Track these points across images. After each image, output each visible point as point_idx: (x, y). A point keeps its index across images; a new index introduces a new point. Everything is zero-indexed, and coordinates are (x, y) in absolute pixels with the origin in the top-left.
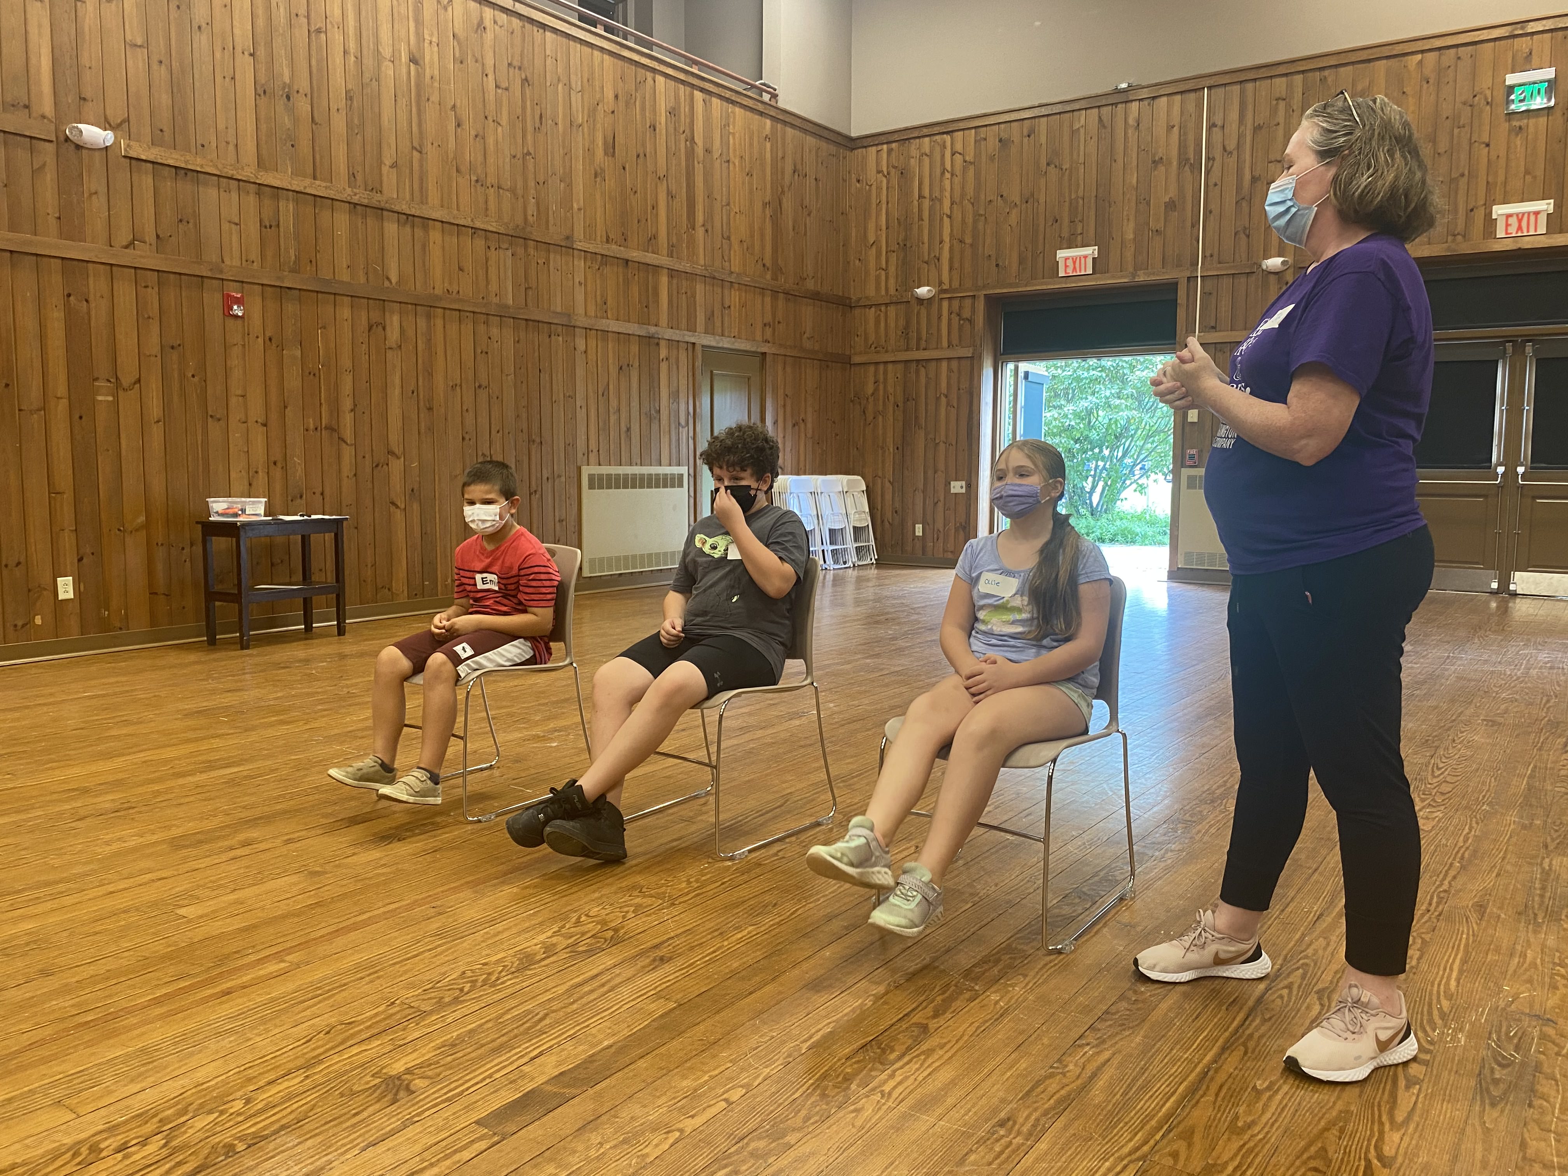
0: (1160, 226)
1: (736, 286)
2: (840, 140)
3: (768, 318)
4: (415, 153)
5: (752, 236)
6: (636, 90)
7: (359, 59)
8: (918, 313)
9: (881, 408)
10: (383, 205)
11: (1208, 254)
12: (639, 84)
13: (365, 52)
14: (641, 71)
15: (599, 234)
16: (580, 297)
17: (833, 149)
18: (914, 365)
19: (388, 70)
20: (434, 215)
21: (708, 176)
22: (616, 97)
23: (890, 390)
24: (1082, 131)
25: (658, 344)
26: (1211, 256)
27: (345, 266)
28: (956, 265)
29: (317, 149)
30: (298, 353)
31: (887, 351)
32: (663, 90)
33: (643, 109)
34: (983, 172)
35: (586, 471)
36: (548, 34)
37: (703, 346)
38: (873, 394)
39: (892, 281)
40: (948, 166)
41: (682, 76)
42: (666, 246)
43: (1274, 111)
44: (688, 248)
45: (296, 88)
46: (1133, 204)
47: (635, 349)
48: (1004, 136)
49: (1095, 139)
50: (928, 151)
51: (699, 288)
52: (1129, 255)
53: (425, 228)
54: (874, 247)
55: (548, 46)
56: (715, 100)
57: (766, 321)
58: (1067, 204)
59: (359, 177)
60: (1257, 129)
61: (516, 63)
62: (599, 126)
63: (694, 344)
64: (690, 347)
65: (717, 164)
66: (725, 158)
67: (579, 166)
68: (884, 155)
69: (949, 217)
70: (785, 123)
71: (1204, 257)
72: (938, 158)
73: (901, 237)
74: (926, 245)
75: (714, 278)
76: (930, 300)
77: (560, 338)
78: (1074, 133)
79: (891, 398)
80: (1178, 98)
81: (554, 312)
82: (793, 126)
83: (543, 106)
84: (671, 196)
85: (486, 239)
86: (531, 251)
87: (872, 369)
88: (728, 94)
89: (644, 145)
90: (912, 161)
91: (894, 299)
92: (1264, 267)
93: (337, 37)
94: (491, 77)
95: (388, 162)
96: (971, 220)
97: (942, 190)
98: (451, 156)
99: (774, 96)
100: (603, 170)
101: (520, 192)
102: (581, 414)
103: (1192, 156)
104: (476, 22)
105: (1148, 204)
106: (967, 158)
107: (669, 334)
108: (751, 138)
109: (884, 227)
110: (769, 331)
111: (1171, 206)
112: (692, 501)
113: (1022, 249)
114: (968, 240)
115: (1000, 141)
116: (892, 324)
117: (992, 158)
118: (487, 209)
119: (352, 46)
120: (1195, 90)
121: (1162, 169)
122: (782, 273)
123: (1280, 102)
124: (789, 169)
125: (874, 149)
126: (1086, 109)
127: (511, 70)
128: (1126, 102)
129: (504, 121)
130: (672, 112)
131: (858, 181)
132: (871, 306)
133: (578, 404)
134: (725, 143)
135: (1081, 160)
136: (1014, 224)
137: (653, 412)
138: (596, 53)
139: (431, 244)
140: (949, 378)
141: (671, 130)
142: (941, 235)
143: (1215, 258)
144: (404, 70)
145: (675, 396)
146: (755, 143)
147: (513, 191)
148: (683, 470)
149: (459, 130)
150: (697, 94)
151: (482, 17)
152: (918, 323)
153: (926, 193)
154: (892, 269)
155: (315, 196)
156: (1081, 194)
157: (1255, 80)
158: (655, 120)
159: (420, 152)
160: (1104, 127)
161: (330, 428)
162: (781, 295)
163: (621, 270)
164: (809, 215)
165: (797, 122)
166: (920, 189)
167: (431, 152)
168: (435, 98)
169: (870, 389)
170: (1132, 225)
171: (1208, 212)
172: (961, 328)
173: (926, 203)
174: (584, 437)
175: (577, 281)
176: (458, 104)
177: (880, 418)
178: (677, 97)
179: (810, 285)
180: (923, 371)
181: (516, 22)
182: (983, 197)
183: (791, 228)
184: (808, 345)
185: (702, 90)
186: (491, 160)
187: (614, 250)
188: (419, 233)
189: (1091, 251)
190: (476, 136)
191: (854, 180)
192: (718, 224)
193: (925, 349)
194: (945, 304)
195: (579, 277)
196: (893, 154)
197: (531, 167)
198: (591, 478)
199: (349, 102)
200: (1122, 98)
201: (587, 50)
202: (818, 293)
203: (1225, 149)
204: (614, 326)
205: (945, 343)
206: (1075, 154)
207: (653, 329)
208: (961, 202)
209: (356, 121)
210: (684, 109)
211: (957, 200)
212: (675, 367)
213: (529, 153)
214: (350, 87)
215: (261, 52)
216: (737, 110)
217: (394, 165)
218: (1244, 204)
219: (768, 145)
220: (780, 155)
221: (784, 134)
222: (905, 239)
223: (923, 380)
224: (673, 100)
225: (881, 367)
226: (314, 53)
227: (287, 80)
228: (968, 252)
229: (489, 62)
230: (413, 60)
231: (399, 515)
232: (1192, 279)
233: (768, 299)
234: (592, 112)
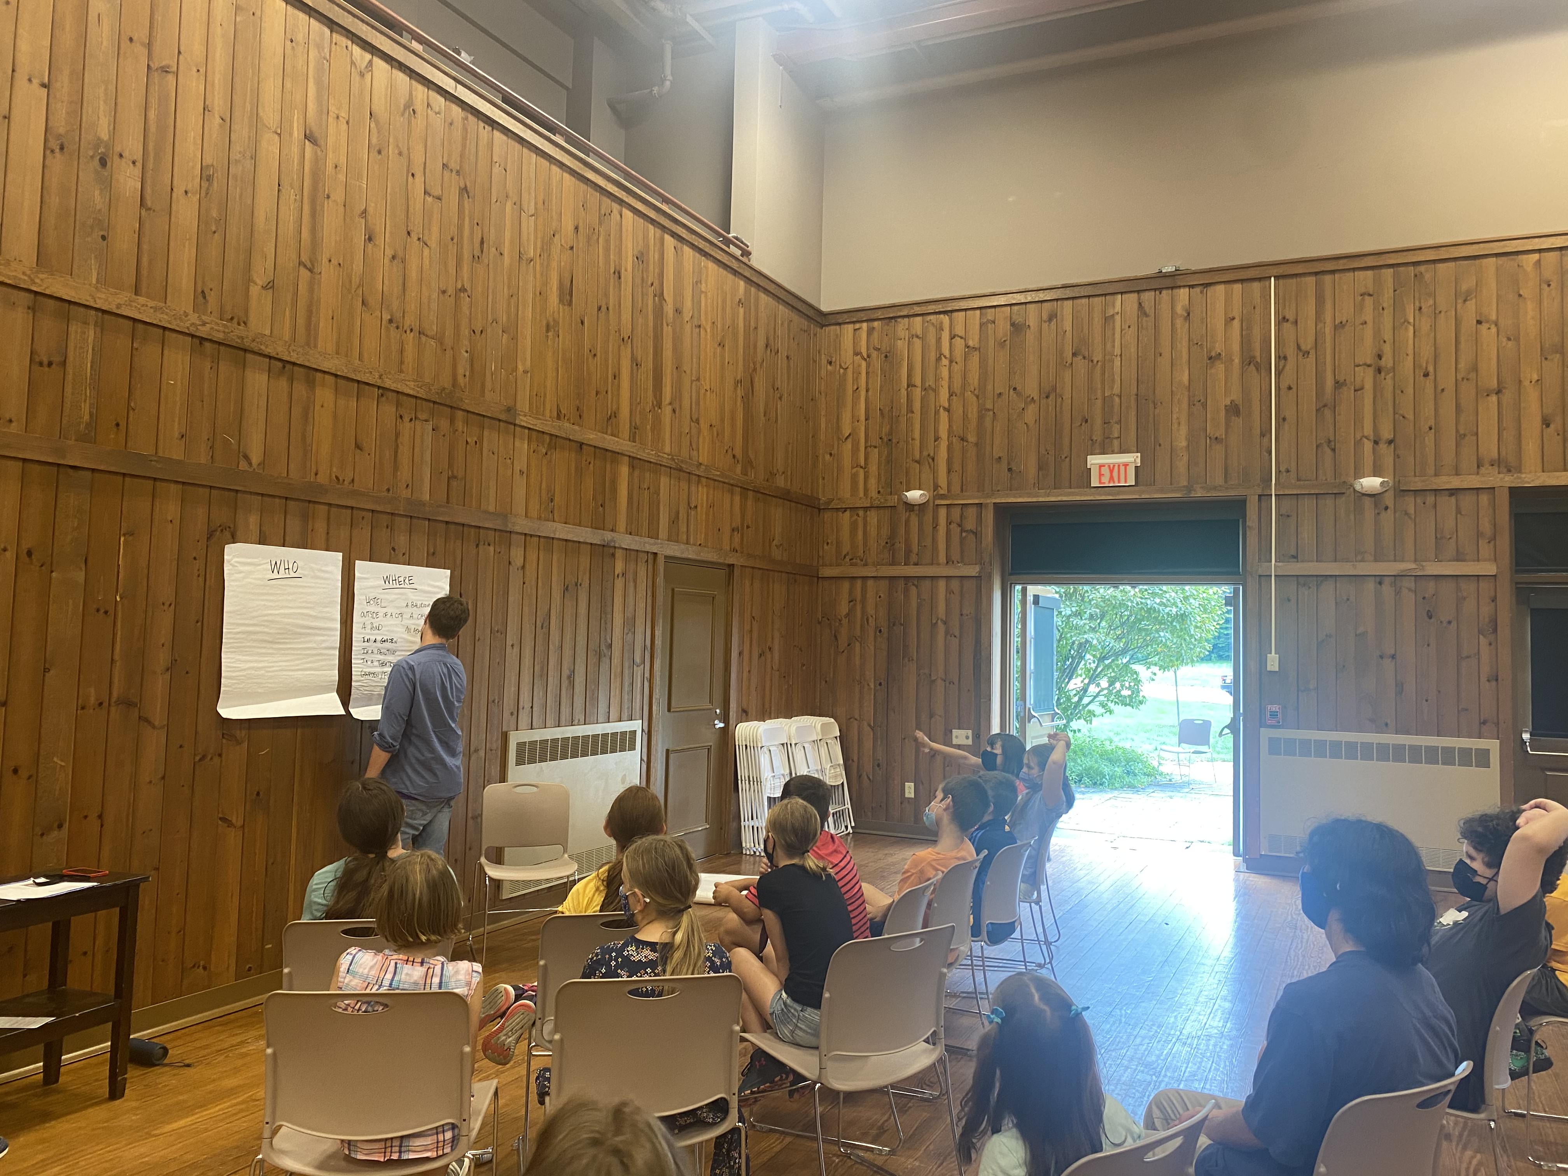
0: (1221, 432)
1: (704, 480)
2: (811, 313)
3: (737, 522)
4: (304, 273)
5: (722, 420)
6: (600, 223)
7: (228, 122)
8: (907, 522)
9: (858, 633)
10: (247, 343)
11: (1283, 469)
12: (604, 217)
13: (237, 114)
14: (606, 201)
15: (548, 406)
16: (520, 492)
17: (805, 323)
18: (902, 583)
19: (269, 146)
20: (326, 366)
21: (677, 340)
22: (577, 228)
23: (871, 611)
24: (1118, 318)
25: (613, 555)
26: (1288, 471)
27: (176, 435)
28: (957, 466)
29: (145, 247)
30: (80, 576)
31: (866, 565)
32: (630, 229)
33: (607, 249)
34: (991, 361)
35: (514, 739)
36: (497, 134)
37: (666, 557)
38: (847, 615)
39: (873, 482)
40: (946, 351)
41: (652, 214)
42: (627, 426)
43: (1359, 308)
44: (653, 430)
45: (118, 149)
46: (1185, 405)
47: (585, 561)
48: (1018, 320)
49: (1134, 328)
50: (919, 333)
51: (664, 481)
52: (1181, 465)
53: (311, 384)
54: (850, 440)
55: (496, 149)
56: (687, 249)
57: (734, 525)
58: (1099, 402)
59: (212, 298)
60: (1339, 327)
61: (453, 165)
62: (554, 264)
63: (655, 554)
64: (651, 557)
65: (688, 328)
66: (696, 323)
67: (527, 313)
68: (864, 335)
69: (948, 410)
70: (758, 286)
71: (1278, 472)
72: (933, 341)
73: (886, 429)
74: (917, 442)
75: (680, 470)
76: (922, 506)
77: (492, 548)
78: (1108, 320)
79: (872, 621)
80: (1238, 287)
81: (486, 512)
82: (766, 291)
83: (486, 230)
84: (636, 363)
85: (398, 405)
86: (460, 425)
87: (846, 585)
88: (702, 244)
89: (606, 295)
90: (899, 343)
91: (876, 503)
92: (1358, 487)
93: (192, 85)
94: (419, 178)
95: (260, 278)
96: (975, 415)
97: (938, 377)
98: (356, 280)
99: (746, 253)
100: (556, 322)
101: (448, 341)
102: (512, 655)
103: (1258, 354)
104: (402, 102)
105: (1204, 406)
106: (971, 343)
107: (626, 541)
108: (724, 301)
109: (863, 418)
110: (737, 537)
111: (1233, 410)
112: (644, 766)
113: (1043, 451)
114: (972, 438)
115: (1013, 324)
116: (873, 531)
117: (1002, 344)
118: (402, 362)
119: (218, 103)
120: (1259, 279)
121: (1220, 367)
122: (752, 467)
123: (1366, 297)
124: (761, 344)
125: (851, 326)
126: (1122, 293)
127: (447, 173)
128: (1172, 288)
129: (433, 243)
130: (640, 258)
131: (830, 363)
132: (845, 510)
133: (509, 643)
134: (696, 304)
135: (1117, 351)
136: (1031, 423)
137: (603, 647)
138: (555, 169)
139: (317, 407)
140: (947, 600)
141: (638, 281)
142: (936, 430)
143: (1293, 474)
144: (295, 150)
145: (630, 624)
146: (728, 309)
147: (440, 339)
148: (636, 725)
149: (370, 245)
150: (668, 239)
151: (411, 94)
152: (907, 532)
153: (918, 381)
154: (873, 468)
155: (134, 320)
156: (1116, 390)
157: (1333, 272)
158: (620, 265)
159: (311, 270)
160: (1146, 315)
161: (127, 703)
162: (750, 494)
163: (573, 455)
164: (780, 398)
165: (771, 288)
166: (909, 376)
167: (328, 273)
168: (338, 195)
169: (844, 608)
170: (1183, 431)
171: (1281, 420)
172: (962, 541)
173: (917, 393)
174: (513, 689)
175: (517, 468)
176: (371, 210)
177: (858, 644)
178: (645, 237)
179: (780, 482)
180: (913, 591)
181: (456, 110)
182: (990, 387)
183: (762, 410)
184: (776, 554)
185: (674, 235)
186: (412, 293)
187: (566, 429)
188: (300, 389)
189: (1133, 459)
190: (394, 257)
191: (824, 362)
192: (686, 402)
193: (916, 564)
194: (943, 512)
195: (521, 464)
196: (876, 334)
197: (465, 310)
198: (521, 746)
199: (205, 185)
200: (1168, 282)
201: (545, 163)
202: (788, 492)
203: (1299, 347)
204: (561, 531)
205: (942, 558)
206: (1109, 345)
207: (608, 536)
208: (963, 394)
209: (214, 213)
210: (653, 256)
211: (958, 392)
212: (632, 584)
213: (463, 290)
214: (208, 161)
215: (64, 85)
216: (711, 265)
217: (270, 286)
218: (1327, 412)
219: (741, 310)
220: (753, 324)
221: (757, 299)
222: (890, 433)
223: (914, 603)
224: (641, 242)
225: (859, 583)
226: (153, 101)
227: (105, 136)
228: (972, 452)
229: (418, 158)
230: (309, 137)
231: (232, 840)
232: (1264, 497)
233: (737, 498)
234: (546, 247)
